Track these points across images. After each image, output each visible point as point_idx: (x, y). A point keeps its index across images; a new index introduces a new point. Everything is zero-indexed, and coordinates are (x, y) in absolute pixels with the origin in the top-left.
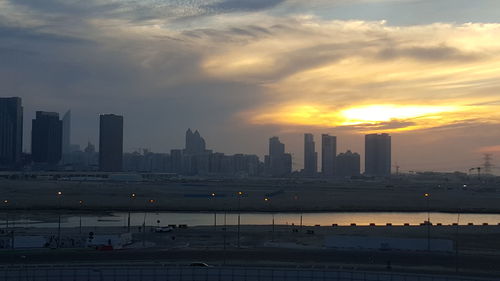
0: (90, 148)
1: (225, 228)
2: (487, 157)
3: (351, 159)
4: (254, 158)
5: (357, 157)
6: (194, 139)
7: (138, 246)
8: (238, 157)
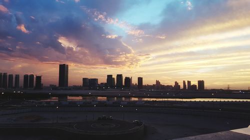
0: (136, 84)
1: (164, 101)
2: (229, 85)
3: (195, 86)
4: (171, 86)
5: (196, 86)
6: (158, 82)
7: (146, 104)
8: (168, 86)
